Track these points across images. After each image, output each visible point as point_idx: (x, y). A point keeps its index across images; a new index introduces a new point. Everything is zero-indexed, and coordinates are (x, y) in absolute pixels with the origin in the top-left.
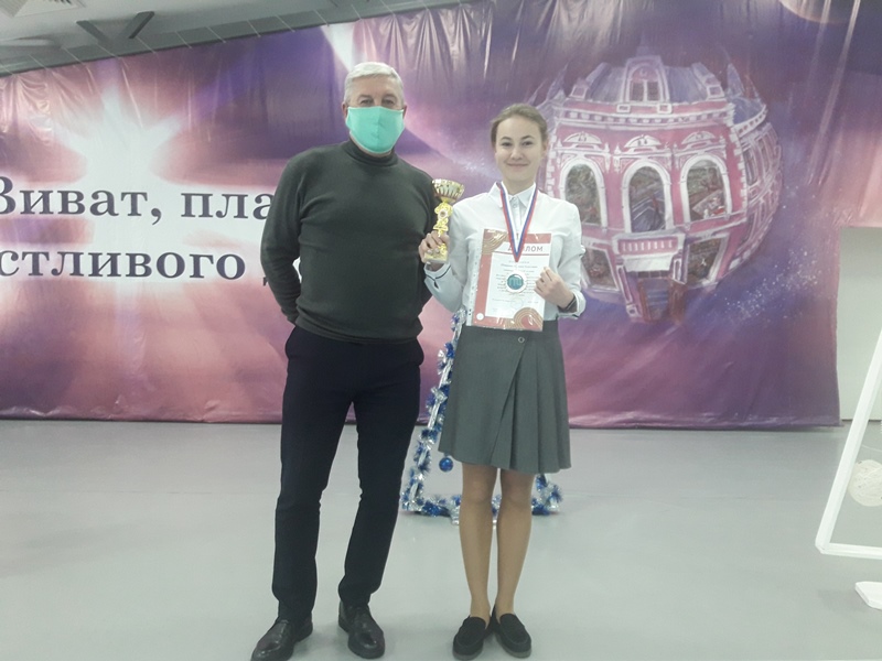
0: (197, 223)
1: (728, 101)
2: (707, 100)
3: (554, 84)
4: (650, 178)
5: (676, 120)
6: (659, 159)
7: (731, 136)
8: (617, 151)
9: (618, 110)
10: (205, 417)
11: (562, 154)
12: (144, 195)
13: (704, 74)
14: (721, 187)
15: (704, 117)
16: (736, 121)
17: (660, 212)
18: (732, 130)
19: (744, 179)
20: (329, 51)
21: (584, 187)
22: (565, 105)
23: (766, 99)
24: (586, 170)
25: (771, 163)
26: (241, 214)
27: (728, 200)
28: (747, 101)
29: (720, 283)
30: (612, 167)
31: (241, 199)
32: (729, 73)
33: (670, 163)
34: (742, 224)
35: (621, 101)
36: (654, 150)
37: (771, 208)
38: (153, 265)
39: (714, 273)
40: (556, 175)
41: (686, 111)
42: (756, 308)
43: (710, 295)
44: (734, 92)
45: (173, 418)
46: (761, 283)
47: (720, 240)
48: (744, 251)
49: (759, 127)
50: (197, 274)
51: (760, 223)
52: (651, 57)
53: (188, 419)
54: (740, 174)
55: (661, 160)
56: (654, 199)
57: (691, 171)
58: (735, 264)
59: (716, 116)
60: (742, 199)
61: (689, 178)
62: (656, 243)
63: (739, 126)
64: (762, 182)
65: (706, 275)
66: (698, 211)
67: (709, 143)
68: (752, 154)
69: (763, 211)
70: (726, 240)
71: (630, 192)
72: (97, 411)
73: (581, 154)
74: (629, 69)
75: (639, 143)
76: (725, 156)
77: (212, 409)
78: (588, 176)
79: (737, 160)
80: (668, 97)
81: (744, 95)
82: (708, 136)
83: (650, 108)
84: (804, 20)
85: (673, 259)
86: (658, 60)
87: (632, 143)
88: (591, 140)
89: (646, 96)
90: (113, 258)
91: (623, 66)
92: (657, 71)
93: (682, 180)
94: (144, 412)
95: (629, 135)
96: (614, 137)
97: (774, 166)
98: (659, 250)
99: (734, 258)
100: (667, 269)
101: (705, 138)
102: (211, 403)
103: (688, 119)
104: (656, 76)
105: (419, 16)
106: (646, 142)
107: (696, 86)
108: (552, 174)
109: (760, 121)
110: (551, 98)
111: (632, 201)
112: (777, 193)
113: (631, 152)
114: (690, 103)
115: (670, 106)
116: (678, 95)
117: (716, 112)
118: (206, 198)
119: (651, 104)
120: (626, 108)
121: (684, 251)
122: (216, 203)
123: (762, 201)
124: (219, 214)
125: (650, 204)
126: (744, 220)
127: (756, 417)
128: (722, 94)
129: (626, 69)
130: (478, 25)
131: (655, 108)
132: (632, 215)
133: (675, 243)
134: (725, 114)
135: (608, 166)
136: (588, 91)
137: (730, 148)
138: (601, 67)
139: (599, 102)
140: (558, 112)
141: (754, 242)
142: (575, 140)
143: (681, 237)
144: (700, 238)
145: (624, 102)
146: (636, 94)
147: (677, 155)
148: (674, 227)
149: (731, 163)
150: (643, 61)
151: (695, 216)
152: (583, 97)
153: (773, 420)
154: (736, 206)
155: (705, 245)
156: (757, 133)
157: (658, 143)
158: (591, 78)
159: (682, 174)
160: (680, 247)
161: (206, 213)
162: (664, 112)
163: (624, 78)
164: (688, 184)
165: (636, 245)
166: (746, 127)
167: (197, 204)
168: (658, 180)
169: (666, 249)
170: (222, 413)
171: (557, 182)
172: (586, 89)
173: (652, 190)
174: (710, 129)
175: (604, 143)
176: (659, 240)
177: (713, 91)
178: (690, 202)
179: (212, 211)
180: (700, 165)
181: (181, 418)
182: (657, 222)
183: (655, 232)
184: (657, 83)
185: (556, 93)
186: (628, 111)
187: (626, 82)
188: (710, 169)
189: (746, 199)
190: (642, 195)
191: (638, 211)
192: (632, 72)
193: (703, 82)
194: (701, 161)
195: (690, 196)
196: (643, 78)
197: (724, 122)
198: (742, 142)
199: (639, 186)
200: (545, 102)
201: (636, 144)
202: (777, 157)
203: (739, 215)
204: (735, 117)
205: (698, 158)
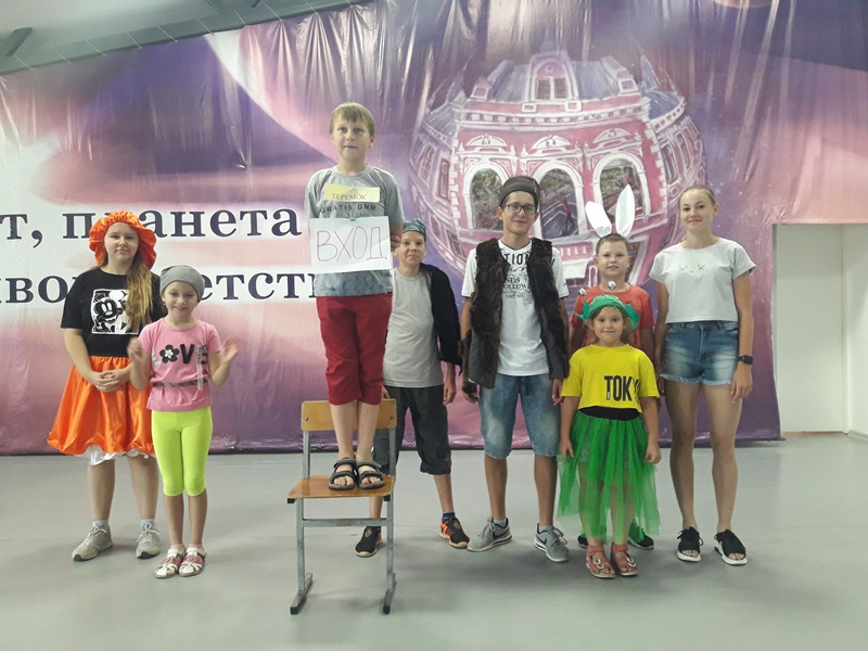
0: (80, 244)
1: (644, 95)
2: (619, 95)
3: (453, 85)
4: (560, 180)
5: (586, 118)
6: (568, 160)
7: (646, 132)
8: (524, 153)
9: (523, 110)
11: (465, 159)
12: (24, 217)
13: (615, 68)
14: (638, 187)
15: (617, 114)
17: (573, 216)
18: (648, 125)
19: (663, 178)
20: (214, 61)
21: (490, 192)
22: (466, 107)
23: (684, 92)
24: (492, 174)
25: (692, 159)
27: (646, 200)
28: (663, 95)
30: (519, 169)
32: (642, 65)
33: (581, 164)
34: (662, 226)
35: (526, 100)
36: (564, 150)
38: (34, 289)
39: (635, 278)
40: (459, 180)
41: (596, 108)
44: (649, 85)
47: (639, 243)
49: (677, 122)
52: (557, 53)
54: (658, 172)
55: (572, 161)
56: (565, 202)
57: (604, 171)
59: (630, 111)
60: (661, 199)
61: (602, 179)
62: (569, 250)
63: (655, 121)
64: (683, 180)
66: (613, 214)
67: (623, 140)
68: (671, 150)
70: (646, 244)
73: (486, 157)
74: (534, 66)
75: (548, 143)
76: (641, 153)
78: (494, 180)
79: (655, 157)
80: (577, 94)
81: (661, 88)
82: (621, 133)
83: (557, 106)
85: (588, 266)
86: (565, 55)
87: (540, 145)
88: (496, 142)
89: (552, 93)
91: (527, 62)
92: (564, 67)
93: (594, 181)
95: (536, 136)
96: (519, 139)
97: (695, 162)
98: (573, 257)
100: (583, 276)
101: (618, 136)
103: (599, 117)
104: (563, 72)
105: (308, 20)
106: (554, 143)
107: (607, 80)
108: (455, 179)
109: (678, 115)
110: (451, 100)
113: (539, 154)
114: (601, 98)
115: (579, 103)
116: (587, 91)
117: (629, 107)
118: (88, 217)
119: (558, 102)
120: (531, 107)
125: (561, 208)
126: (665, 221)
128: (636, 88)
129: (529, 67)
130: (370, 26)
131: (563, 106)
132: (542, 221)
133: (589, 249)
135: (514, 170)
136: (490, 91)
137: (647, 144)
138: (504, 64)
139: (502, 102)
140: (459, 114)
142: (479, 143)
145: (530, 102)
146: (542, 91)
147: (588, 155)
148: (588, 231)
149: (648, 159)
150: (550, 57)
152: (485, 97)
154: (655, 205)
156: (675, 128)
157: (568, 143)
158: (493, 77)
159: (594, 176)
162: (572, 109)
163: (528, 76)
164: (601, 186)
166: (663, 122)
167: (80, 224)
168: (570, 183)
169: (581, 255)
171: (461, 188)
172: (488, 88)
173: (562, 193)
174: (625, 126)
175: (509, 145)
176: (572, 245)
177: (626, 85)
180: (614, 165)
182: (569, 227)
183: (567, 238)
184: (564, 79)
185: (456, 95)
186: (534, 110)
187: (531, 80)
188: (625, 169)
189: (666, 198)
190: (553, 199)
191: (549, 216)
192: (536, 69)
193: (614, 77)
194: (615, 160)
195: (604, 199)
196: (550, 74)
197: (639, 118)
198: (659, 137)
199: (549, 190)
200: (444, 105)
201: (544, 145)
202: (698, 152)
203: (658, 216)
204: (650, 111)
205: (613, 157)
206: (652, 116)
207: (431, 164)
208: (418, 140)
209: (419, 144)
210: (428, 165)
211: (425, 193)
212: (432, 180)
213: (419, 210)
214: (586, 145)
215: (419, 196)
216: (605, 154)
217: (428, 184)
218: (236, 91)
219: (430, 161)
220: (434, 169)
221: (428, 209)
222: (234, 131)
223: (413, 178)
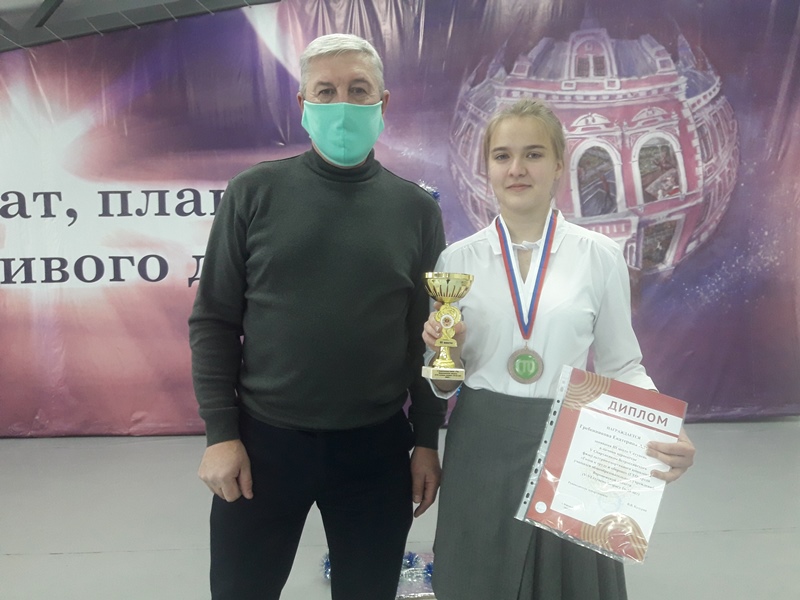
0: (116, 222)
1: (680, 74)
2: (657, 74)
3: (494, 61)
4: (600, 158)
5: (625, 96)
6: (609, 138)
7: (683, 111)
9: (563, 88)
10: (132, 430)
12: (59, 195)
13: (653, 46)
14: (675, 166)
15: (655, 92)
16: (689, 95)
17: (612, 194)
18: (685, 105)
19: (698, 157)
20: (252, 35)
22: (507, 84)
23: (719, 71)
25: (727, 138)
26: (162, 211)
27: (683, 179)
28: (699, 74)
29: (677, 267)
31: (162, 195)
32: (679, 44)
33: (620, 142)
34: (698, 205)
35: (566, 77)
36: (603, 128)
37: (728, 187)
38: (70, 269)
39: (670, 257)
41: (634, 87)
42: (716, 294)
43: (666, 281)
44: (686, 65)
45: (99, 432)
46: (719, 267)
47: (675, 221)
48: (701, 233)
49: (713, 101)
50: (117, 277)
51: (717, 202)
52: (596, 31)
53: (114, 433)
54: (694, 151)
55: (610, 139)
56: (605, 181)
57: (642, 149)
58: (691, 247)
59: (667, 90)
60: (697, 178)
61: (641, 158)
62: (607, 228)
63: (692, 100)
64: (718, 160)
65: (662, 259)
66: (651, 192)
67: (661, 119)
68: (707, 130)
69: (720, 190)
70: (682, 223)
71: (579, 174)
72: (16, 428)
74: (573, 43)
75: (587, 121)
76: (678, 132)
77: (138, 421)
79: (691, 136)
80: (615, 72)
81: (696, 68)
82: (659, 111)
83: (597, 84)
85: (627, 243)
86: (604, 32)
87: (579, 122)
89: (592, 71)
90: (27, 263)
91: (566, 40)
92: (603, 46)
93: (633, 159)
94: (67, 427)
95: (576, 113)
97: (730, 141)
98: (612, 234)
99: (690, 241)
101: (656, 114)
102: (138, 415)
103: (637, 95)
104: (602, 50)
106: (594, 121)
107: (644, 58)
109: (714, 94)
110: (491, 77)
111: (581, 183)
112: (734, 170)
113: (578, 131)
114: (639, 77)
115: (618, 81)
116: (626, 70)
117: (667, 86)
118: (124, 195)
119: (598, 80)
120: (571, 85)
121: (638, 234)
122: (136, 201)
123: (719, 179)
124: (139, 212)
125: (600, 186)
126: (701, 200)
127: (719, 408)
128: (673, 67)
129: (569, 44)
130: (411, 1)
131: (603, 84)
132: (582, 199)
133: (628, 227)
134: (676, 88)
136: (530, 68)
137: (683, 123)
138: (543, 42)
139: (542, 79)
140: (499, 92)
141: (711, 222)
143: (635, 220)
144: (654, 221)
145: (570, 79)
146: (581, 70)
147: (627, 133)
148: (627, 210)
149: (685, 139)
150: (589, 35)
151: (649, 197)
152: (526, 74)
153: (738, 411)
154: (691, 184)
155: (660, 228)
156: (711, 107)
157: (607, 121)
158: (533, 54)
159: (633, 154)
160: (634, 231)
161: (125, 212)
162: (611, 88)
163: (568, 53)
164: (640, 164)
166: (699, 101)
167: (115, 203)
168: (609, 160)
169: (619, 233)
170: (149, 425)
172: (528, 66)
173: (601, 171)
174: (662, 104)
176: (611, 224)
177: (664, 64)
178: (643, 182)
179: (132, 209)
180: (652, 143)
181: (106, 432)
182: (608, 205)
183: (606, 216)
184: (603, 57)
185: (497, 71)
186: (574, 88)
187: (571, 58)
188: (663, 147)
189: (701, 177)
190: (592, 176)
191: (588, 194)
192: (575, 48)
193: (653, 55)
194: (653, 139)
195: (642, 177)
196: (588, 52)
197: (676, 97)
198: (695, 117)
199: (588, 167)
200: (484, 82)
201: (583, 122)
202: (733, 132)
203: (694, 195)
204: (687, 91)
205: (649, 136)
207: (471, 141)
208: (459, 117)
209: (459, 120)
210: (467, 143)
211: (465, 171)
212: (472, 156)
213: (458, 187)
214: (625, 123)
215: (459, 174)
216: (644, 132)
217: (467, 162)
218: (274, 65)
219: (469, 138)
220: (474, 145)
221: (468, 187)
222: (272, 105)
223: (453, 155)
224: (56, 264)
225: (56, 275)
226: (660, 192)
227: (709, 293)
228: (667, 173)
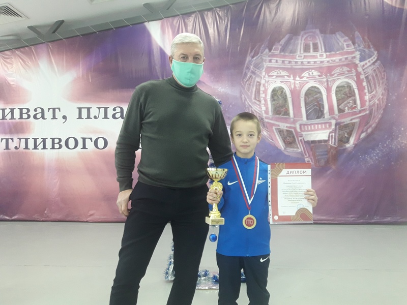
0: (84, 121)
1: (356, 51)
2: (344, 51)
3: (263, 46)
4: (316, 91)
5: (328, 62)
6: (319, 82)
7: (358, 68)
8: (297, 78)
9: (297, 58)
10: (88, 219)
11: (268, 81)
12: (59, 109)
13: (342, 37)
14: (354, 95)
15: (343, 60)
17: (322, 109)
18: (359, 65)
19: (366, 91)
20: (149, 35)
21: (280, 97)
22: (269, 56)
23: (377, 49)
24: (281, 89)
25: (381, 82)
26: (106, 117)
27: (358, 102)
28: (366, 50)
29: (356, 145)
30: (295, 86)
31: (106, 109)
32: (356, 36)
33: (326, 84)
34: (366, 114)
35: (299, 53)
36: (317, 77)
37: (382, 105)
38: (63, 143)
39: (352, 141)
40: (265, 92)
41: (333, 57)
42: (376, 159)
43: (350, 152)
44: (359, 46)
45: (73, 220)
46: (378, 146)
47: (355, 123)
48: (368, 129)
49: (374, 63)
50: (84, 147)
51: (376, 113)
52: (314, 30)
53: (80, 220)
54: (364, 88)
55: (321, 82)
56: (318, 103)
57: (337, 87)
58: (363, 135)
59: (350, 58)
60: (366, 101)
61: (336, 91)
62: (320, 126)
63: (362, 63)
64: (377, 92)
65: (348, 141)
66: (342, 108)
67: (347, 72)
68: (370, 77)
69: (378, 107)
70: (358, 123)
71: (305, 99)
72: (36, 217)
73: (278, 81)
74: (302, 37)
75: (309, 74)
76: (355, 79)
77: (91, 215)
78: (282, 92)
79: (362, 81)
80: (323, 50)
81: (365, 47)
82: (346, 69)
83: (314, 56)
84: (395, 7)
85: (330, 133)
86: (318, 31)
87: (305, 74)
88: (283, 73)
89: (312, 50)
90: (44, 140)
91: (299, 35)
92: (317, 37)
93: (332, 92)
94: (59, 217)
95: (303, 70)
96: (295, 72)
97: (383, 83)
98: (322, 129)
99: (362, 132)
100: (327, 139)
101: (344, 70)
102: (91, 212)
103: (335, 61)
104: (317, 39)
105: (193, 16)
106: (312, 74)
107: (338, 43)
108: (263, 91)
109: (374, 60)
110: (262, 53)
111: (306, 104)
112: (385, 97)
113: (305, 79)
114: (335, 52)
115: (325, 55)
116: (329, 49)
117: (350, 56)
118: (89, 109)
119: (315, 54)
120: (301, 56)
121: (335, 129)
122: (94, 112)
123: (377, 102)
124: (95, 117)
125: (316, 105)
126: (368, 112)
127: (378, 218)
128: (353, 47)
129: (300, 37)
130: (223, 18)
131: (317, 56)
132: (307, 111)
133: (330, 126)
134: (354, 57)
135: (293, 87)
136: (281, 49)
137: (358, 74)
138: (287, 37)
139: (287, 54)
140: (266, 60)
141: (373, 123)
142: (275, 74)
143: (333, 122)
144: (344, 122)
145: (301, 54)
146: (307, 49)
147: (329, 80)
148: (329, 117)
149: (359, 82)
150: (310, 32)
151: (341, 111)
152: (279, 52)
153: (389, 219)
154: (363, 104)
155: (346, 126)
156: (373, 67)
157: (319, 74)
158: (283, 42)
159: (333, 90)
160: (333, 127)
161: (89, 117)
162: (322, 57)
163: (300, 42)
164: (336, 94)
165: (309, 127)
166: (366, 64)
167: (84, 112)
168: (320, 93)
169: (326, 128)
170: (97, 217)
171: (266, 95)
172: (280, 48)
173: (316, 98)
174: (347, 65)
175: (290, 74)
176: (321, 124)
177: (348, 45)
178: (338, 103)
179: (92, 116)
180: (342, 84)
181: (76, 220)
182: (320, 115)
183: (319, 120)
184: (317, 43)
185: (264, 50)
186: (302, 58)
187: (301, 43)
188: (348, 86)
189: (368, 101)
190: (312, 100)
191: (310, 109)
192: (304, 38)
193: (342, 41)
194: (343, 82)
195: (337, 101)
196: (310, 41)
197: (354, 62)
198: (364, 71)
199: (310, 96)
200: (259, 55)
201: (307, 74)
202: (384, 78)
203: (364, 109)
204: (360, 58)
205: (341, 81)
206: (361, 60)
207: (252, 84)
208: (246, 72)
209: (246, 74)
210: (250, 85)
211: (248, 98)
212: (252, 91)
213: (245, 106)
214: (328, 75)
215: (245, 99)
216: (338, 79)
217: (250, 94)
218: (159, 49)
219: (251, 82)
220: (253, 87)
221: (250, 106)
222: (158, 68)
223: (243, 91)
224: (57, 141)
225: (57, 146)
226: (346, 108)
227: (373, 158)
228: (350, 99)
